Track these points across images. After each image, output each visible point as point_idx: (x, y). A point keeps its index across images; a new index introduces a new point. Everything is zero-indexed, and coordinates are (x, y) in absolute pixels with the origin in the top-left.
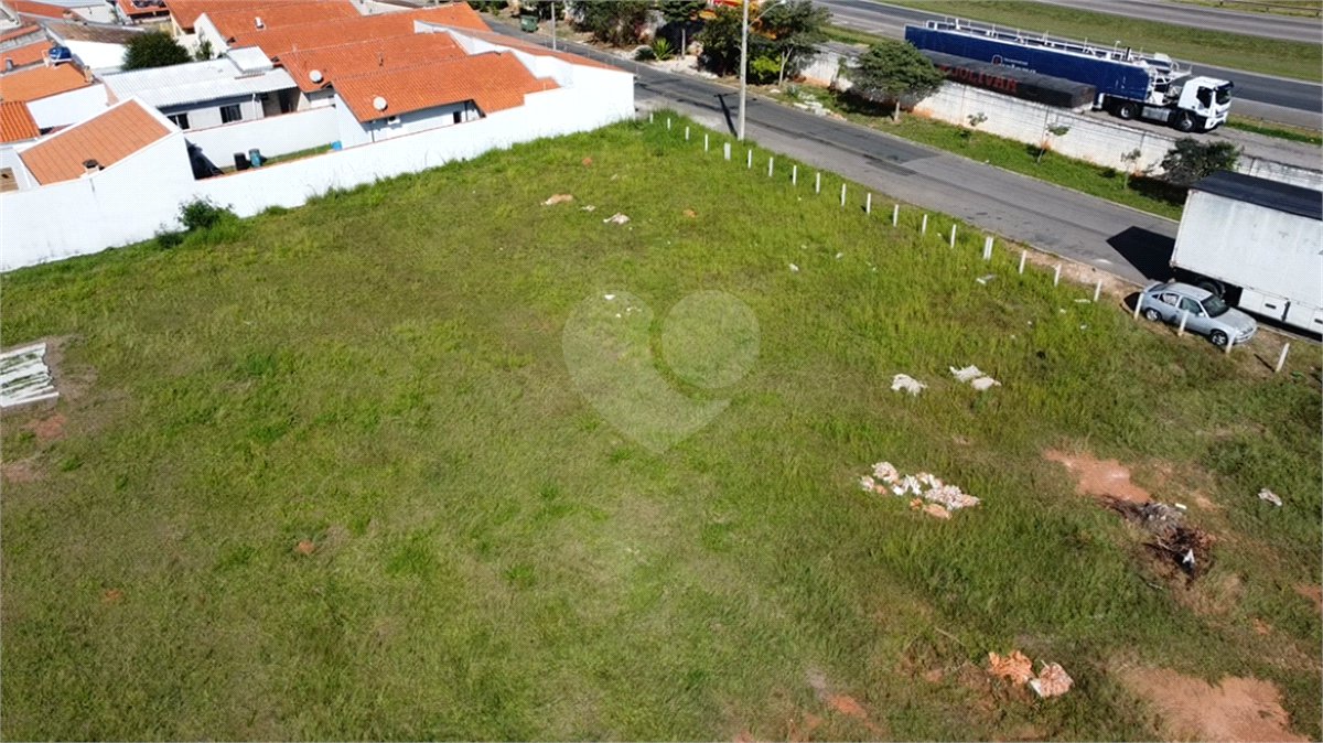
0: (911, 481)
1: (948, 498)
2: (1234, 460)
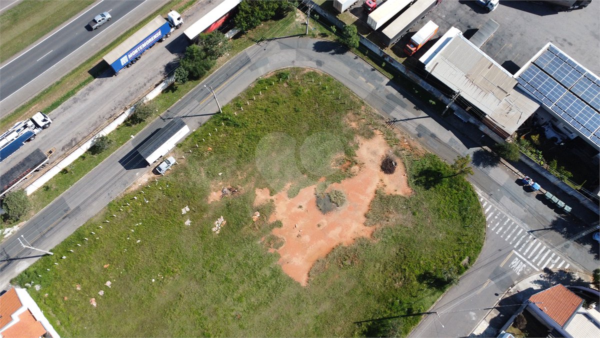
0: (217, 226)
1: (221, 221)
2: (211, 175)
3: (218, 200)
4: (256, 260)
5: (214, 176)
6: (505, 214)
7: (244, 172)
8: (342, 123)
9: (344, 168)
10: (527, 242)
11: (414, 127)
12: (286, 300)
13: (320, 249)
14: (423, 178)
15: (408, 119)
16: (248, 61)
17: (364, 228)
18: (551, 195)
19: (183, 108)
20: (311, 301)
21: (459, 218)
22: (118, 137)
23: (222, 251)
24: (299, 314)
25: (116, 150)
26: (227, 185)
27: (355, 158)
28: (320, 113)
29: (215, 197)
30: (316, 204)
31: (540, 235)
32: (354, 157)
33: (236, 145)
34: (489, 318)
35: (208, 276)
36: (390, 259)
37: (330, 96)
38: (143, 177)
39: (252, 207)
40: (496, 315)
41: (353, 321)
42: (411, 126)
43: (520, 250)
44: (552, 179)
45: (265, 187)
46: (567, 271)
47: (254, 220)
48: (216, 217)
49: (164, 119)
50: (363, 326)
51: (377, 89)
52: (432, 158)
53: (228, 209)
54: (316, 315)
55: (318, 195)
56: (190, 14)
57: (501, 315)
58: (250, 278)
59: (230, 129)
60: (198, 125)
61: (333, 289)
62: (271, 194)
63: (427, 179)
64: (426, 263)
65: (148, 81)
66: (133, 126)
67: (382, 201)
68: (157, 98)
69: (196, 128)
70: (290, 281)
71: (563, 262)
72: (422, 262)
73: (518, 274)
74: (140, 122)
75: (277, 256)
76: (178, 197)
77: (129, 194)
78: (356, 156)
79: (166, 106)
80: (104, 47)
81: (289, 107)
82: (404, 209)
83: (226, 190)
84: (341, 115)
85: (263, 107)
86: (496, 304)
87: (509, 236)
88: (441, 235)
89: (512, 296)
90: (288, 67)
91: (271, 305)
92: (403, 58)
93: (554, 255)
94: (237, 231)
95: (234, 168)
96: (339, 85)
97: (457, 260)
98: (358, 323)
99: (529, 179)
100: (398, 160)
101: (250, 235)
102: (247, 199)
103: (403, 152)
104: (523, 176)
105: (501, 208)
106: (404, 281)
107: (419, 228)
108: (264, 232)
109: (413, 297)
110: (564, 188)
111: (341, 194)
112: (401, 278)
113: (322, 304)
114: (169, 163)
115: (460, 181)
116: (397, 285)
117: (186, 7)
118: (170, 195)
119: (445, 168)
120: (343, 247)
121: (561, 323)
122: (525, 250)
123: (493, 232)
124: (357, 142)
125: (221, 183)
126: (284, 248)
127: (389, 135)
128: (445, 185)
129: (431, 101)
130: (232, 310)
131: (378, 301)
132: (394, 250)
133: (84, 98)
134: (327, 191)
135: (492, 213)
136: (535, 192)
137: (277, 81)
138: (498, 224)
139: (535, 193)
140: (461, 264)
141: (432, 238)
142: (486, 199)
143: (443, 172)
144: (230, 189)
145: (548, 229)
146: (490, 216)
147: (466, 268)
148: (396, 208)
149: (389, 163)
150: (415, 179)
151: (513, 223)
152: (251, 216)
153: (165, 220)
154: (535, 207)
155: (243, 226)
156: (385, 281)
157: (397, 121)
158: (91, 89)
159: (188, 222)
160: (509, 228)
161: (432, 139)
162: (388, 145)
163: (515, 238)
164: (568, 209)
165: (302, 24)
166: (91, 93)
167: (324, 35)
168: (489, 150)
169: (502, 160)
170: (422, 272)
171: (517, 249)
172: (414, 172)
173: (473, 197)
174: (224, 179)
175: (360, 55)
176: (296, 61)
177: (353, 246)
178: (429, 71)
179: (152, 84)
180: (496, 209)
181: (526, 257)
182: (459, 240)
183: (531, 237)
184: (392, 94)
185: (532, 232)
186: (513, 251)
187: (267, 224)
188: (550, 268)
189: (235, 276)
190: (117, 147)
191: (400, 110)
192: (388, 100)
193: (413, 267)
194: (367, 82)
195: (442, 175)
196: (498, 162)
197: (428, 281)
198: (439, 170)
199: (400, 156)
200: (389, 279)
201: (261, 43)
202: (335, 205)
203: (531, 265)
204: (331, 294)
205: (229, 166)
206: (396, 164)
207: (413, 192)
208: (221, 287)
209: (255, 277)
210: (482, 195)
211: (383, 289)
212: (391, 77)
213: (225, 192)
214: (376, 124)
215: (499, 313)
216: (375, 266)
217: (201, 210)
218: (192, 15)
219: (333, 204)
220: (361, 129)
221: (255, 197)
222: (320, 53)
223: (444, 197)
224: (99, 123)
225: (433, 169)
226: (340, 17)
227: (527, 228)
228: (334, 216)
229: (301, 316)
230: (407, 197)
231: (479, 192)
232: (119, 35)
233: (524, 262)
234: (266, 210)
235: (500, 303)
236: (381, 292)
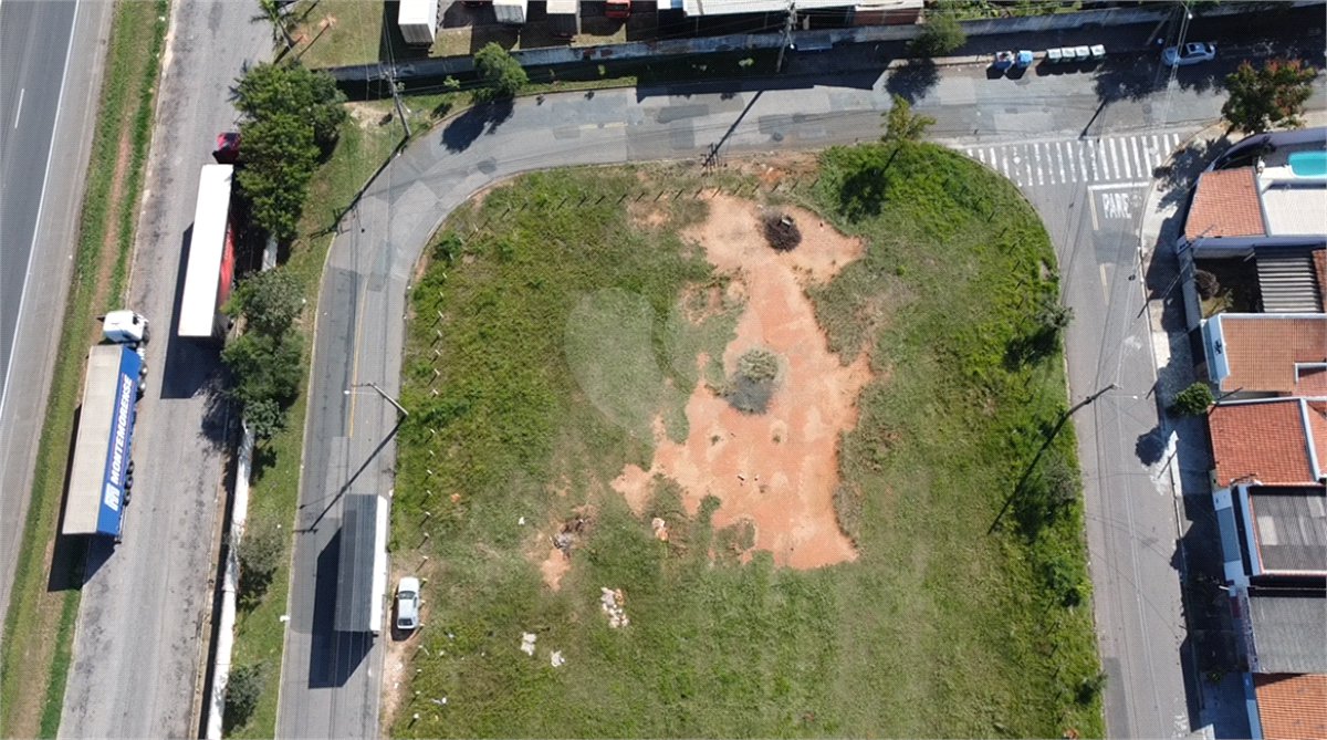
0: (612, 612)
1: (609, 595)
2: (508, 539)
3: (568, 568)
4: (739, 599)
5: (514, 536)
6: (1024, 141)
7: (558, 476)
8: (634, 232)
9: (715, 306)
10: (1093, 155)
11: (754, 131)
12: (853, 610)
13: (818, 476)
14: (855, 202)
15: (734, 127)
16: (354, 278)
17: (849, 370)
18: (1058, 50)
19: (323, 475)
20: (892, 571)
21: (968, 213)
22: (256, 648)
23: (667, 643)
24: (894, 610)
25: (279, 672)
26: (553, 528)
27: (716, 272)
28: (581, 253)
29: (554, 569)
30: (735, 410)
31: (1099, 127)
32: (713, 272)
33: (496, 445)
34: (1157, 324)
35: (691, 709)
36: (938, 380)
37: (566, 205)
38: (387, 667)
39: (636, 520)
40: (1161, 310)
41: (984, 532)
42: (749, 134)
43: (1096, 179)
44: (1034, 24)
45: (623, 467)
46: (1184, 147)
47: (663, 539)
48: (594, 601)
49: (312, 529)
50: (1005, 524)
51: (630, 122)
52: (833, 155)
53: (599, 565)
54: (920, 583)
55: (722, 391)
56: (142, 294)
57: (1169, 302)
58: (761, 637)
59: (454, 427)
60: (387, 478)
61: (904, 516)
62: (645, 466)
63: (861, 197)
64: (993, 331)
65: (201, 491)
66: (264, 598)
67: (831, 300)
68: (253, 504)
69: (391, 485)
70: (825, 572)
71: (1166, 138)
72: (986, 336)
73: (1129, 216)
74: (270, 580)
75: (764, 556)
76: (491, 634)
77: (395, 721)
78: (713, 268)
79: (286, 504)
80: (24, 514)
81: (515, 291)
82: (877, 279)
83: (561, 538)
84: (617, 222)
85: (471, 333)
86: (1144, 293)
87: (1062, 172)
88: (969, 266)
89: (1153, 258)
90: (439, 222)
91: (838, 643)
92: (618, 29)
93: (1144, 140)
94: (655, 586)
95: (533, 486)
96: (560, 173)
97: (1030, 281)
98: (993, 527)
99: (1004, 55)
100: (786, 210)
101: (683, 569)
102: (614, 516)
103: (780, 188)
104: (991, 58)
105: (1009, 140)
106: (991, 392)
107: (928, 287)
108: (701, 540)
109: (1029, 402)
110: (1063, 23)
111: (757, 352)
112: (983, 392)
113: (912, 556)
114: (410, 594)
115: (913, 154)
116: (988, 410)
117: (117, 288)
118: (472, 646)
119: (870, 155)
120: (850, 437)
121: (1259, 230)
122: (1103, 171)
123: (1034, 187)
124: (692, 242)
125: (540, 536)
126: (761, 531)
127: (729, 181)
128: (898, 181)
129: (742, 63)
130: (789, 718)
131: (988, 463)
132: (928, 360)
133: (101, 646)
134: (729, 370)
135: (1005, 160)
136: (1029, 69)
137: (447, 266)
138: (1029, 167)
139: (1031, 69)
140: (1043, 283)
141: (963, 284)
142: (975, 146)
143: (873, 164)
144: (567, 530)
145: (1101, 108)
146: (1006, 167)
147: (1055, 280)
148: (863, 289)
149: (778, 229)
150: (843, 215)
151: (1047, 146)
152: (650, 536)
153: (511, 697)
154: (1053, 91)
155: (656, 568)
156: (965, 421)
157: (718, 147)
158: (95, 616)
159: (556, 659)
160: (1050, 159)
161: (802, 126)
162: (746, 199)
163: (1072, 166)
164: (1098, 50)
165: (381, 124)
166: (104, 622)
167: (442, 110)
168: (903, 62)
169: (937, 61)
170: (1002, 350)
171: (1092, 181)
172: (832, 206)
173: (953, 161)
174: (538, 524)
175: (542, 88)
176: (441, 200)
177: (861, 417)
178: (697, 13)
179: (213, 490)
180: (1004, 149)
181: (1113, 180)
182: (1002, 247)
183: (1091, 143)
184: (664, 109)
185: (1084, 133)
186: (1090, 188)
187: (691, 521)
188: (1159, 165)
189: (731, 659)
190: (276, 666)
191: (702, 124)
192: (668, 124)
193: (982, 357)
194: (601, 126)
195: (877, 168)
196: (934, 71)
197: (1026, 356)
198: (863, 165)
199: (783, 200)
200: (968, 412)
201: (344, 225)
202: (767, 380)
203: (1130, 185)
204: (909, 527)
205: (522, 494)
206: (789, 219)
207: (863, 240)
208: (730, 702)
209: (766, 626)
210: (964, 144)
211: (975, 436)
212: (634, 80)
213: (564, 542)
214: (690, 184)
215: (1161, 302)
216: (926, 415)
217: (556, 614)
218: (148, 290)
219: (762, 381)
220: (675, 215)
221: (624, 500)
222: (470, 149)
223: (914, 202)
224: (187, 661)
225: (855, 172)
226: (435, 52)
227: (1072, 134)
228: (783, 400)
229: (900, 609)
230: (862, 256)
231: (954, 144)
232: (32, 463)
233: (1120, 191)
234: (666, 499)
235: (1149, 286)
236: (977, 445)
